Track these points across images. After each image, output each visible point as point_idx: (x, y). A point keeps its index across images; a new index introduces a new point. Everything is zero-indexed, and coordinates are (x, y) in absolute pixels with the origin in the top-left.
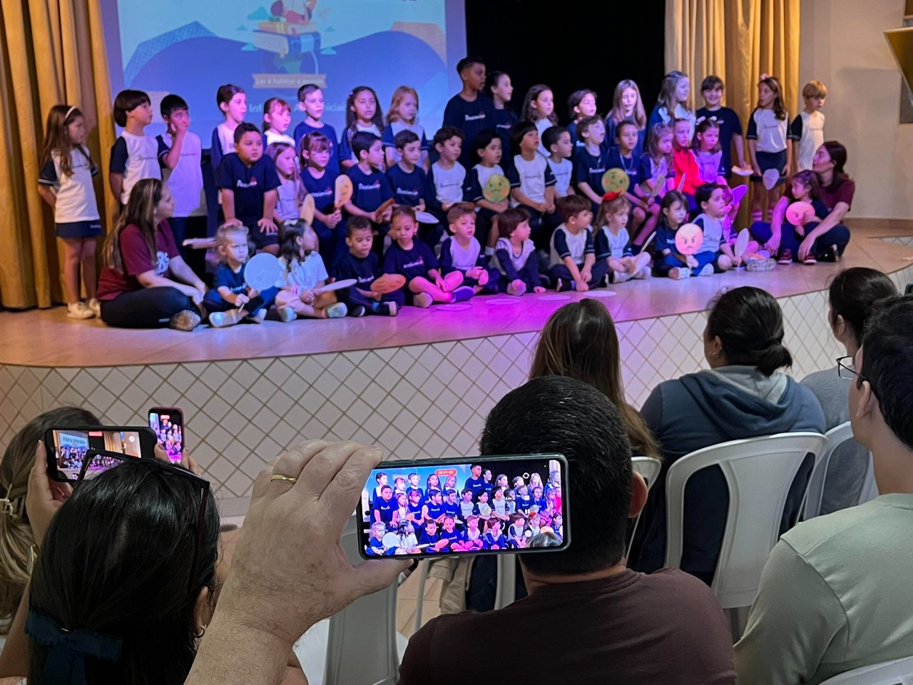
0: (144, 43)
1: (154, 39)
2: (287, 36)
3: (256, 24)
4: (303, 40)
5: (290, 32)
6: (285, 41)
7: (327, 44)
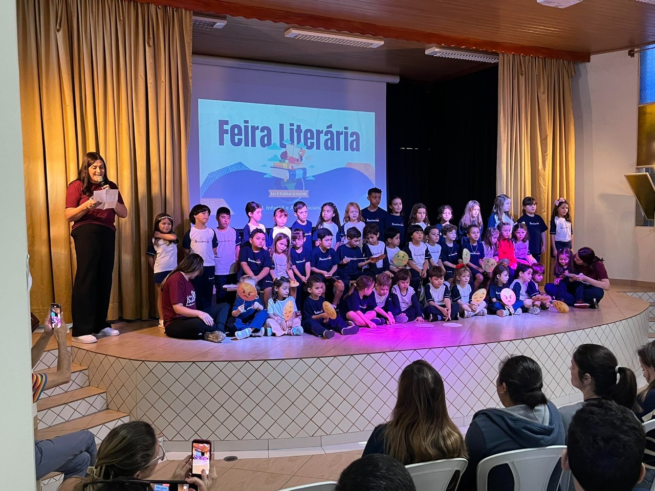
0: (212, 173)
1: (217, 171)
2: (288, 170)
3: (272, 164)
4: (297, 172)
5: (290, 168)
6: (288, 172)
7: (310, 174)
